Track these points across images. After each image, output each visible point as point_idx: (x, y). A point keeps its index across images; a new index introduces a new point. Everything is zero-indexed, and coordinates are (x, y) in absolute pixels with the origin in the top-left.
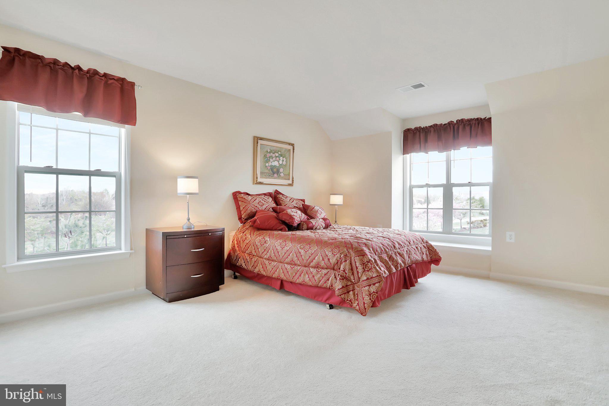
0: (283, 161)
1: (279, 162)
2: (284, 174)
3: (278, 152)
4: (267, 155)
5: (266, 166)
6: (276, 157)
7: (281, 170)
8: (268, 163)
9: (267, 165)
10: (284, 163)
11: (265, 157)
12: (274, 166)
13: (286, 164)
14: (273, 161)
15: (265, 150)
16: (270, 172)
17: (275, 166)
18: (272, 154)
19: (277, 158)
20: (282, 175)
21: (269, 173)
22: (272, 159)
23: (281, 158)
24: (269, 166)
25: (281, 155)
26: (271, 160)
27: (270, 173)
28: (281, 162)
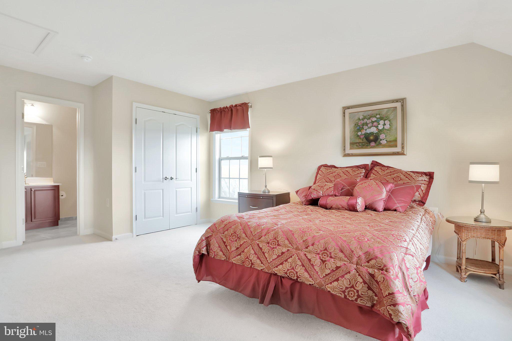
0: (385, 124)
1: (377, 127)
2: (386, 141)
3: (376, 116)
4: (359, 123)
5: (358, 136)
6: (373, 122)
7: (382, 136)
8: (360, 131)
9: (359, 133)
10: (387, 126)
11: (356, 126)
12: (370, 133)
13: (390, 128)
14: (368, 128)
15: (357, 118)
16: (364, 141)
17: (372, 134)
18: (366, 120)
19: (375, 124)
20: (384, 142)
21: (362, 143)
22: (367, 125)
23: (382, 122)
24: (363, 135)
25: (381, 119)
26: (365, 127)
27: (364, 143)
28: (380, 127)
